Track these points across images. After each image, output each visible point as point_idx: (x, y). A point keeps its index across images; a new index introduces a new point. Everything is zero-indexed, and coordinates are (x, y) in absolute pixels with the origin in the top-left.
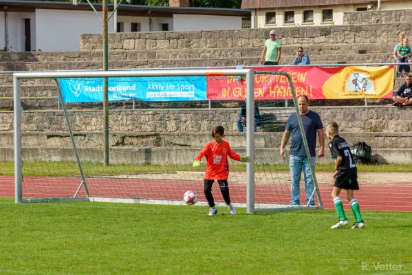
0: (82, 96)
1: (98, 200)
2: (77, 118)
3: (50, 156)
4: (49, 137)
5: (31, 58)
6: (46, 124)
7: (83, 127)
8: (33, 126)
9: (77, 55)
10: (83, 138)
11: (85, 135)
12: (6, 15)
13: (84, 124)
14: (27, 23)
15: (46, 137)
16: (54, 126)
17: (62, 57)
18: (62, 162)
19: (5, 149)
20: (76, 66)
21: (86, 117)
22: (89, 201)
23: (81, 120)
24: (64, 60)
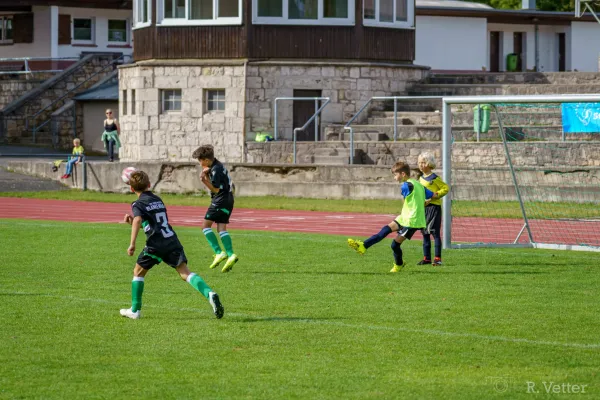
0: (591, 125)
1: (541, 246)
2: (584, 151)
3: (547, 195)
4: (546, 173)
5: (539, 80)
6: (547, 158)
7: (590, 162)
8: (533, 160)
9: (593, 76)
10: (586, 174)
11: (588, 171)
12: (536, 29)
13: (591, 157)
14: (562, 37)
15: (543, 172)
16: (556, 160)
17: (575, 79)
18: (561, 203)
19: (495, 187)
20: (589, 90)
21: (594, 150)
22: (532, 247)
23: (587, 154)
24: (578, 82)
